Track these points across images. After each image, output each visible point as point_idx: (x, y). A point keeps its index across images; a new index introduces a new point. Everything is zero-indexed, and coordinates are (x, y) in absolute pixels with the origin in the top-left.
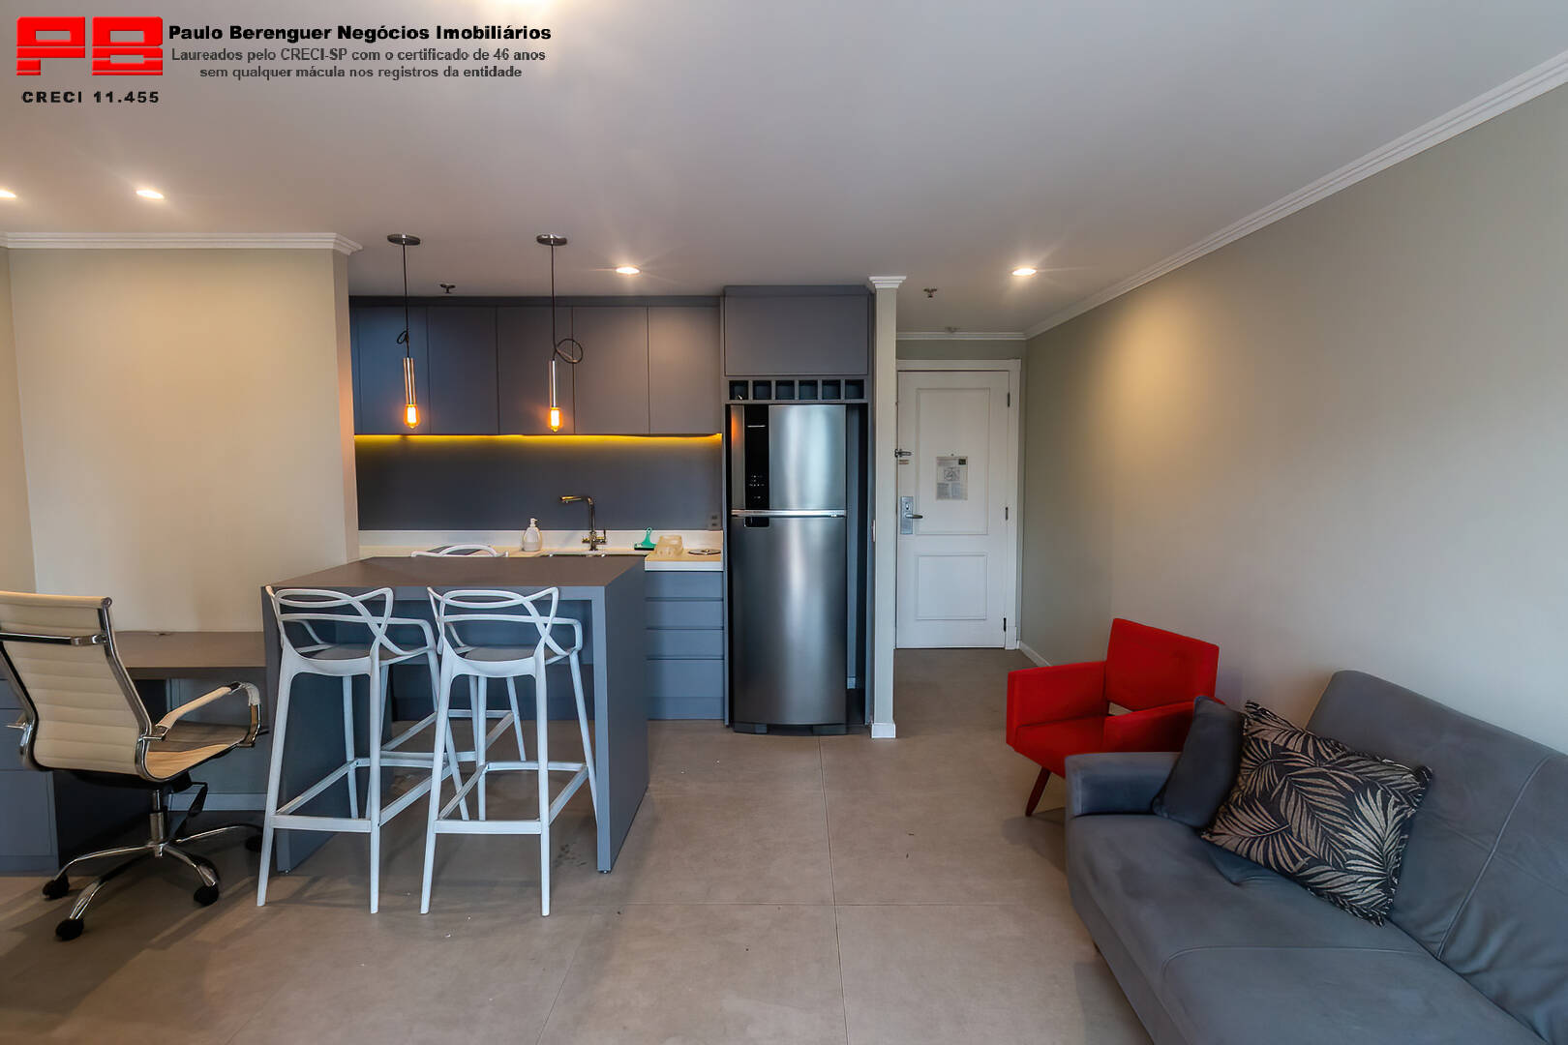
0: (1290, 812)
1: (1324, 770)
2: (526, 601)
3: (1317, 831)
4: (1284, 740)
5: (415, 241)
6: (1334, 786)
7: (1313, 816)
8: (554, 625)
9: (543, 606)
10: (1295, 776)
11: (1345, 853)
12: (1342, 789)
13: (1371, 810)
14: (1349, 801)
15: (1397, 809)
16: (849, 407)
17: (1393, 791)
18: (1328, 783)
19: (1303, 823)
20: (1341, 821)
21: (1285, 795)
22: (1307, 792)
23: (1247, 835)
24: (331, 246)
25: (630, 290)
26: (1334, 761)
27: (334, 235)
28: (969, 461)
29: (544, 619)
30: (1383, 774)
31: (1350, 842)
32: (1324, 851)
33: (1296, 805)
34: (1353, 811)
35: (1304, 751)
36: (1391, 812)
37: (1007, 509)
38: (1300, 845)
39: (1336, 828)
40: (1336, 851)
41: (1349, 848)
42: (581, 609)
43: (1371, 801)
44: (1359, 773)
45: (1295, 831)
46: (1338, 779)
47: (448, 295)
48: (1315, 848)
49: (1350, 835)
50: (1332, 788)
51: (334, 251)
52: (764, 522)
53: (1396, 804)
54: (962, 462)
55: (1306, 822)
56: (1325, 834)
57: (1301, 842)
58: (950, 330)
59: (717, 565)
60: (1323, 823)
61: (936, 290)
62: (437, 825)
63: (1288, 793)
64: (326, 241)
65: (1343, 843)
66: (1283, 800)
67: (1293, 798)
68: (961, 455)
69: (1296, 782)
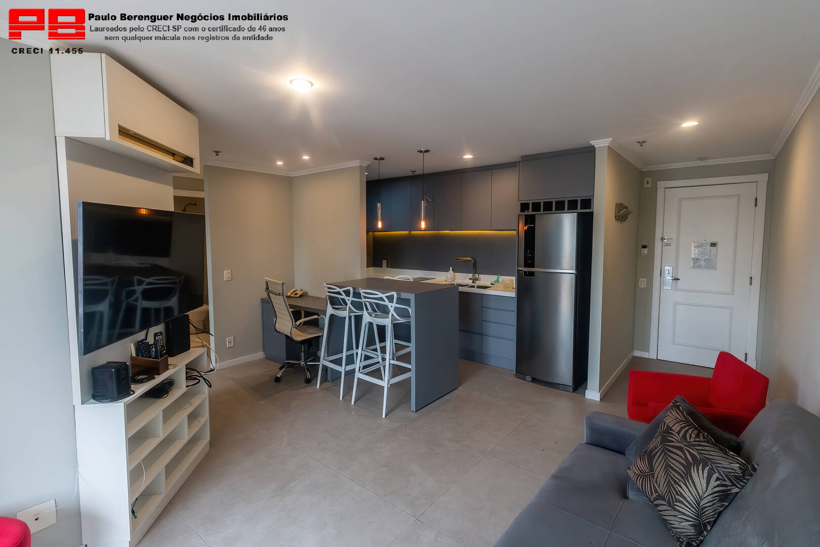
0: (657, 464)
1: (683, 446)
2: (383, 296)
3: (665, 480)
4: (672, 425)
5: (382, 159)
6: (683, 456)
7: (667, 470)
8: (395, 307)
9: (390, 299)
10: (668, 446)
11: (675, 497)
12: (686, 459)
13: (699, 477)
14: (688, 467)
15: (718, 482)
16: (579, 215)
17: (718, 470)
18: (681, 454)
19: (661, 473)
20: (679, 477)
21: (659, 454)
22: (670, 456)
23: (637, 472)
24: (359, 165)
25: (469, 165)
26: (691, 442)
27: (358, 161)
28: (719, 245)
29: (391, 304)
30: (716, 458)
31: (680, 491)
32: (665, 493)
33: (661, 462)
34: (687, 475)
35: (679, 433)
36: (713, 483)
37: (751, 278)
38: (656, 485)
39: (675, 481)
40: (671, 495)
41: (679, 495)
42: (406, 302)
43: (700, 472)
44: (700, 453)
45: (655, 476)
46: (687, 452)
47: (414, 175)
48: (662, 489)
49: (681, 487)
50: (682, 458)
51: (360, 166)
52: (532, 274)
53: (718, 479)
54: (713, 245)
55: (662, 474)
56: (669, 482)
57: (657, 483)
58: (700, 159)
59: (513, 294)
60: (670, 476)
61: (645, 142)
62: (358, 375)
63: (660, 454)
64: (356, 163)
65: (677, 492)
66: (656, 457)
67: (661, 457)
68: (714, 241)
69: (666, 449)
